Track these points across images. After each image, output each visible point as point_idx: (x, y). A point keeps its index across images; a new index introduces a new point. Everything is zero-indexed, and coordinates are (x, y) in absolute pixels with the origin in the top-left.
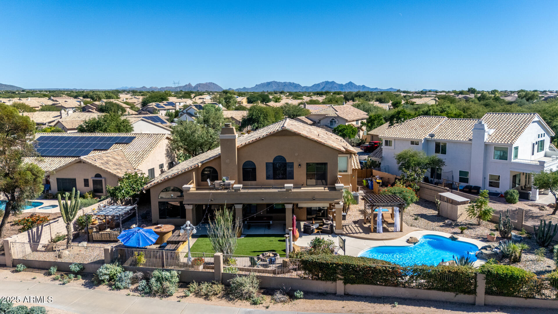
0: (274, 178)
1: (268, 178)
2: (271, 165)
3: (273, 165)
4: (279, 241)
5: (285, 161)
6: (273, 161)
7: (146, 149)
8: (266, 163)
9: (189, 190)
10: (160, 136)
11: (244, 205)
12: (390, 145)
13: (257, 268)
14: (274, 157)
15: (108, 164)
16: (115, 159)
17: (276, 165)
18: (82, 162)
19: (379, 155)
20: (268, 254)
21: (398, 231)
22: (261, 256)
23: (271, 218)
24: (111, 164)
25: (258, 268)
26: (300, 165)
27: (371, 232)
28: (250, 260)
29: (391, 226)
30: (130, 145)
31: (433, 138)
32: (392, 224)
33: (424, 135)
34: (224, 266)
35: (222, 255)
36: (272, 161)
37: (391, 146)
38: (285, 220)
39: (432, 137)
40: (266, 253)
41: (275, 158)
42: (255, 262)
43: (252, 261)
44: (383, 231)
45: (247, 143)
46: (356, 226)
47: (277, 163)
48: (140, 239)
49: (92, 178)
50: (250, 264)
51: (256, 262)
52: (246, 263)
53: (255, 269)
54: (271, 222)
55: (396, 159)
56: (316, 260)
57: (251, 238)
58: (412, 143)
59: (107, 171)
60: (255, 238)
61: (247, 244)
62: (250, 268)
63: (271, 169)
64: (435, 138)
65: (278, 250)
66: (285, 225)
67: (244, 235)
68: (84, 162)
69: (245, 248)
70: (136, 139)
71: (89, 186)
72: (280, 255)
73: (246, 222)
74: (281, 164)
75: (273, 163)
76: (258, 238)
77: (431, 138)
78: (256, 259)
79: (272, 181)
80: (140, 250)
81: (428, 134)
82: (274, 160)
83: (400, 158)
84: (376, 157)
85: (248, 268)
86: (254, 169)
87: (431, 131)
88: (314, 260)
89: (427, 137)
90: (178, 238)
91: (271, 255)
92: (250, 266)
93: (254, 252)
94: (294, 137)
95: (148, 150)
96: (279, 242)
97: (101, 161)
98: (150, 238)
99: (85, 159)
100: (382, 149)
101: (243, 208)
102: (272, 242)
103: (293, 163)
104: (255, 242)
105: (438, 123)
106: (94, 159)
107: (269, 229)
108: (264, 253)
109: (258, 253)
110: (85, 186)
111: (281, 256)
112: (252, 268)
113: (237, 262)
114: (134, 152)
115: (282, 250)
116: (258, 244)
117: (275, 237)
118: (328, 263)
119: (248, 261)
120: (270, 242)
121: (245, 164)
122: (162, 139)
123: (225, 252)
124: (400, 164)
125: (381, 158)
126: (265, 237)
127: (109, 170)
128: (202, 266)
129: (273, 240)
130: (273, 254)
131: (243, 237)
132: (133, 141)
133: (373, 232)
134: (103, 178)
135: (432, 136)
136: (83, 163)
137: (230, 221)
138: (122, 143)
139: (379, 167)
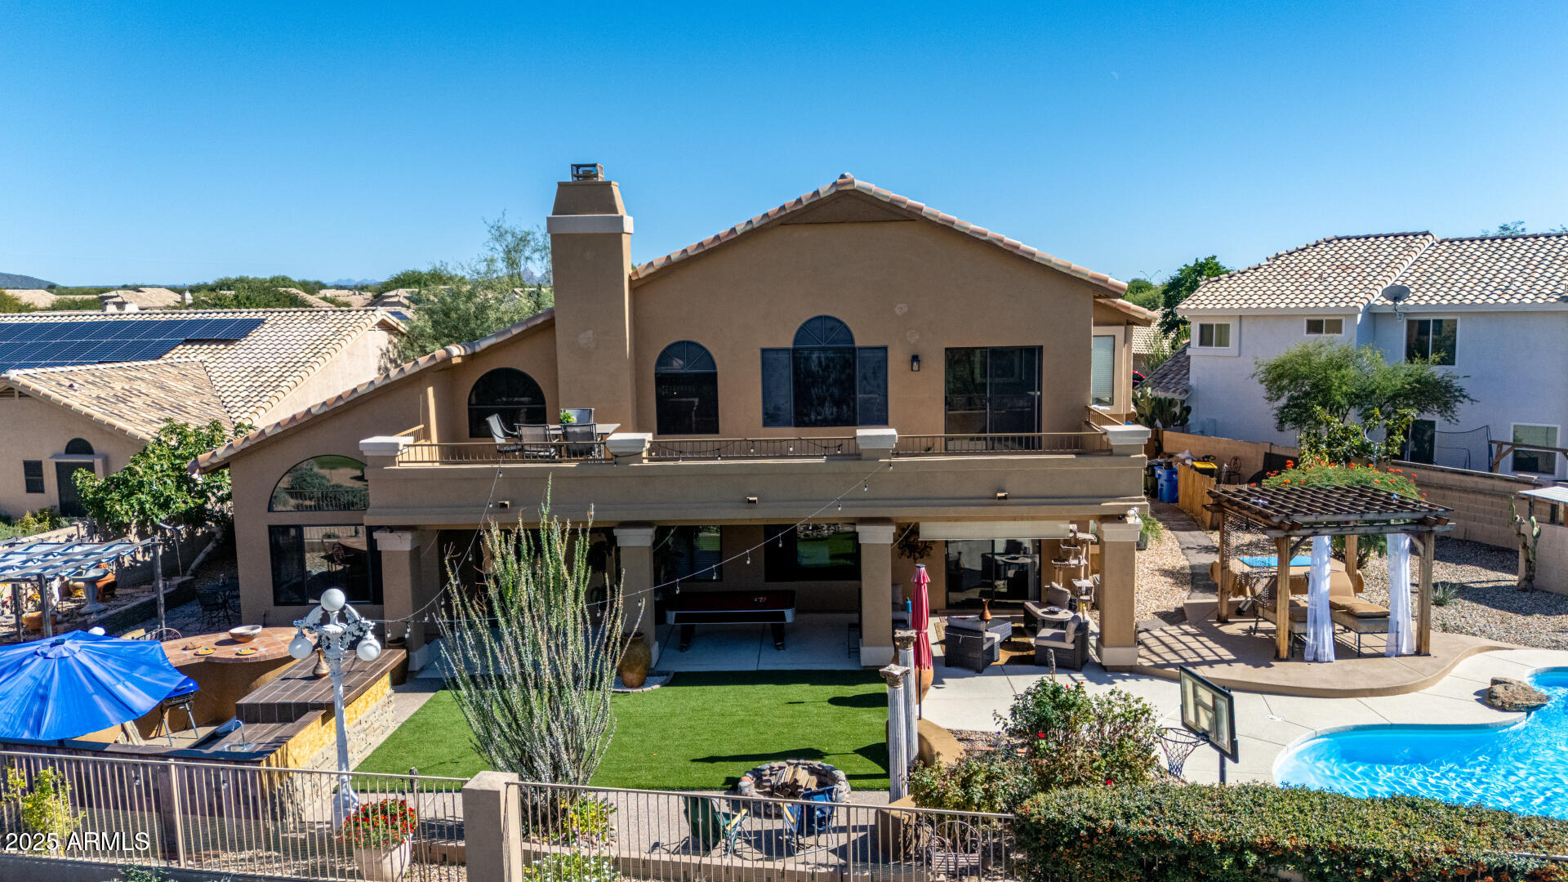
0: (800, 421)
1: (771, 418)
2: (786, 359)
3: (794, 358)
4: (836, 701)
5: (852, 341)
6: (796, 341)
7: (295, 360)
8: (764, 351)
9: (392, 460)
10: (357, 317)
11: (662, 531)
12: (1223, 342)
13: (726, 861)
14: (800, 324)
15: (124, 401)
16: (162, 388)
17: (807, 359)
18: (16, 394)
19: (1177, 383)
20: (788, 772)
21: (1404, 651)
22: (747, 782)
23: (787, 599)
24: (140, 403)
25: (737, 862)
26: (915, 358)
27: (1278, 658)
28: (686, 812)
29: (1372, 626)
30: (240, 348)
31: (1401, 303)
32: (1380, 621)
33: (1362, 295)
34: (527, 846)
35: (514, 790)
36: (789, 343)
37: (1227, 345)
38: (858, 608)
39: (1396, 299)
40: (776, 764)
41: (802, 329)
42: (716, 823)
43: (695, 815)
44: (1338, 657)
45: (673, 258)
46: (1187, 633)
47: (812, 350)
48: (53, 694)
49: (55, 456)
50: (686, 831)
51: (722, 821)
52: (664, 825)
53: (718, 868)
54: (789, 615)
55: (1262, 382)
56: (1120, 823)
57: (694, 691)
58: (1315, 326)
59: (113, 426)
60: (714, 688)
61: (674, 720)
62: (685, 859)
63: (786, 374)
64: (1411, 303)
65: (834, 749)
66: (857, 627)
67: (660, 674)
68: (24, 394)
69: (663, 738)
70: (266, 326)
71: (42, 491)
72: (849, 777)
73: (671, 616)
74: (830, 354)
75: (795, 350)
76: (728, 688)
77: (1390, 303)
78: (720, 802)
79: (789, 433)
80: (44, 759)
81: (1380, 289)
82: (798, 339)
83: (1278, 377)
84: (1167, 389)
85: (676, 858)
86: (708, 381)
87: (1387, 279)
88: (1106, 823)
89: (1378, 299)
90: (305, 688)
91: (805, 779)
92: (685, 849)
93: (712, 759)
94: (891, 231)
95: (304, 360)
96: (835, 708)
97: (95, 392)
98: (120, 689)
99: (24, 381)
100: (1189, 357)
101: (655, 544)
102: (797, 707)
103: (885, 349)
104: (717, 709)
105: (1405, 253)
106: (68, 383)
107: (778, 648)
108: (766, 766)
109: (733, 769)
110: (29, 490)
111: (857, 783)
112: (696, 860)
113: (612, 817)
114: (250, 369)
115: (857, 752)
116: (728, 720)
117: (813, 683)
118: (1203, 844)
119: (674, 818)
120: (790, 709)
121: (665, 357)
122: (362, 325)
123: (543, 766)
124: (1283, 401)
125: (1186, 391)
126: (764, 686)
127: (120, 424)
128: (407, 847)
129: (805, 698)
130: (812, 771)
131: (657, 687)
132: (254, 334)
133: (1286, 660)
134: (99, 456)
135: (1397, 293)
136: (21, 395)
137: (577, 593)
138: (210, 341)
139: (1184, 421)
